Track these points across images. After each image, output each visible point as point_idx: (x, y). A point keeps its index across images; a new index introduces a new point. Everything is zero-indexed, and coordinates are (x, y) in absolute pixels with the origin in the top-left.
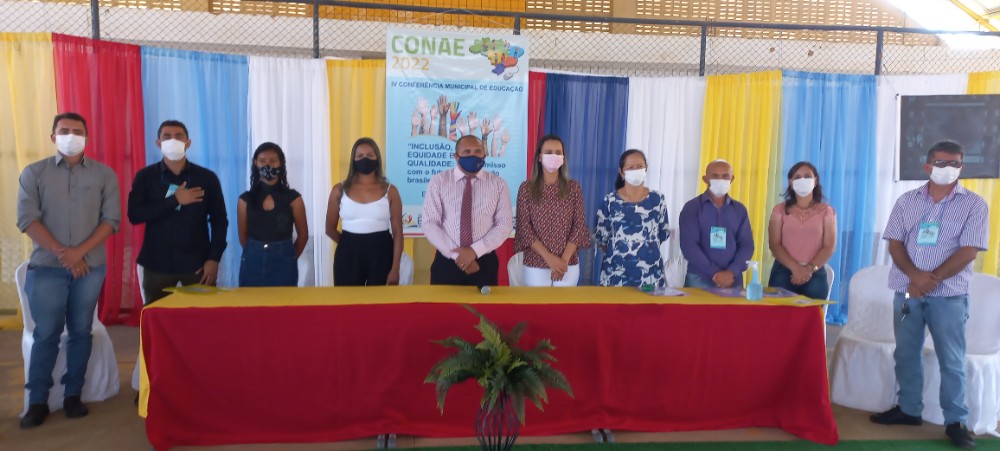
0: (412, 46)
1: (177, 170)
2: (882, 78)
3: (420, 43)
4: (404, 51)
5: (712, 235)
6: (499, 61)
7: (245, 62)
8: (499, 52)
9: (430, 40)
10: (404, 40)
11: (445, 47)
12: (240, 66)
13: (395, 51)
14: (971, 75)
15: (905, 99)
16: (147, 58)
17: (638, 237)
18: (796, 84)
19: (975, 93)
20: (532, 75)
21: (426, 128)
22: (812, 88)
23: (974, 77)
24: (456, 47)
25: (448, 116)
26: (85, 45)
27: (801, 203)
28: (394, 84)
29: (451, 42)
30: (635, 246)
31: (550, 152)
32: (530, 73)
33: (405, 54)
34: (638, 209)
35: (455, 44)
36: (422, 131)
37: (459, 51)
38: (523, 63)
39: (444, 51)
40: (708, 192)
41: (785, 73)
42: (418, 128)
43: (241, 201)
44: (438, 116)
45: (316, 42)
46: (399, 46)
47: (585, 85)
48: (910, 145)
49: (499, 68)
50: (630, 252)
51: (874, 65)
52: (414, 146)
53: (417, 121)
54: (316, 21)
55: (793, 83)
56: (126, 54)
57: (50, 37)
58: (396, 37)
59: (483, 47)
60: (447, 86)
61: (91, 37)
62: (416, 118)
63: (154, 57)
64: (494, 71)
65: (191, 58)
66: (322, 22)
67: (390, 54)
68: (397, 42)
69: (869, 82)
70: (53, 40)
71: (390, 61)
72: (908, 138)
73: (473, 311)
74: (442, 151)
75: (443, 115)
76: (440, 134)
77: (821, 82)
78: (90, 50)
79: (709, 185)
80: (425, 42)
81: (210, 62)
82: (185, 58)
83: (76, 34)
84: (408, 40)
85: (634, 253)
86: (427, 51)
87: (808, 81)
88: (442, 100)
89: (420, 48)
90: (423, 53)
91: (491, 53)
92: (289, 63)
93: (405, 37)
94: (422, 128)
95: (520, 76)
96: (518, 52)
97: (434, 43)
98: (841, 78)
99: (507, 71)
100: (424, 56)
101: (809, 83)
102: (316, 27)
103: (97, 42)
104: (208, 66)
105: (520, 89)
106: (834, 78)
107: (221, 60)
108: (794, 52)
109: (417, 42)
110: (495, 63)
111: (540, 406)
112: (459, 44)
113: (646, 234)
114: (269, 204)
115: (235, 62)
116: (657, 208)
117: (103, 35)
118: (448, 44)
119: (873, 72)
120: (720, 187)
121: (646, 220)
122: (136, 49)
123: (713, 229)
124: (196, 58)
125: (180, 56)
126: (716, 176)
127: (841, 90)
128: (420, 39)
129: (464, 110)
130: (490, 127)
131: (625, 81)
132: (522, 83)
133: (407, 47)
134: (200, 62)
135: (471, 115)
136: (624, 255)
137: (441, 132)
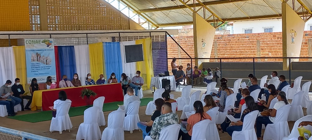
0: (30, 42)
2: (121, 42)
4: (28, 43)
6: (48, 44)
13: (26, 43)
15: (125, 46)
22: (108, 45)
24: (39, 42)
25: (39, 57)
32: (55, 46)
36: (33, 61)
38: (53, 44)
47: (65, 48)
49: (48, 46)
52: (32, 64)
53: (32, 58)
59: (44, 42)
60: (38, 50)
71: (26, 46)
74: (38, 64)
75: (37, 57)
80: (33, 41)
88: (37, 53)
95: (52, 47)
96: (51, 42)
99: (50, 46)
100: (33, 44)
105: (53, 50)
119: (119, 41)
130: (47, 58)
131: (73, 46)
135: (43, 56)
137: (37, 60)
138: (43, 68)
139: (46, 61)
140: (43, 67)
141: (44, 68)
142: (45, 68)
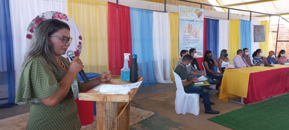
2: (251, 22)
8: (199, 13)
10: (183, 9)
14: (261, 21)
15: (254, 26)
19: (262, 25)
28: (181, 20)
33: (183, 12)
36: (185, 32)
37: (192, 12)
41: (240, 20)
44: (188, 28)
47: (212, 20)
52: (184, 36)
56: (126, 9)
59: (196, 11)
60: (190, 21)
61: (116, 3)
63: (133, 10)
64: (198, 17)
68: (181, 9)
70: (108, 4)
71: (180, 14)
72: (254, 34)
74: (189, 37)
76: (188, 33)
82: (139, 11)
87: (243, 21)
88: (189, 24)
91: (197, 13)
92: (161, 14)
96: (202, 13)
100: (186, 13)
104: (144, 13)
106: (246, 21)
108: (240, 15)
110: (198, 15)
115: (150, 13)
117: (119, 3)
118: (190, 10)
119: (249, 20)
124: (142, 11)
129: (193, 27)
131: (218, 20)
132: (203, 20)
139: (196, 33)
141: (194, 41)
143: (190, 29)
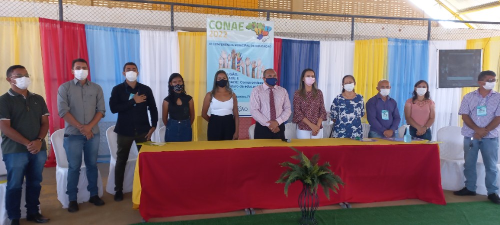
0: (219, 26)
1: (133, 86)
2: (431, 42)
3: (223, 23)
4: (215, 28)
5: (382, 113)
6: (260, 33)
7: (138, 33)
8: (260, 28)
9: (228, 22)
10: (215, 23)
11: (234, 26)
12: (135, 35)
13: (211, 28)
14: (468, 41)
15: (440, 51)
16: (88, 31)
17: (352, 115)
18: (394, 44)
19: (469, 49)
20: (275, 40)
21: (226, 65)
22: (401, 46)
23: (469, 42)
24: (240, 26)
25: (236, 59)
26: (56, 24)
27: (419, 99)
28: (211, 44)
29: (238, 24)
30: (351, 119)
31: (309, 77)
32: (275, 39)
33: (216, 29)
34: (352, 103)
35: (240, 25)
36: (224, 67)
37: (241, 28)
38: (271, 34)
39: (234, 28)
40: (379, 94)
41: (389, 39)
42: (222, 65)
43: (165, 101)
44: (232, 59)
45: (172, 23)
46: (213, 26)
47: (299, 45)
48: (443, 72)
49: (260, 37)
50: (349, 122)
51: (427, 36)
53: (222, 62)
54: (172, 13)
55: (393, 44)
56: (77, 28)
57: (38, 20)
58: (212, 21)
59: (252, 27)
60: (236, 45)
61: (58, 19)
62: (221, 61)
63: (91, 30)
64: (258, 38)
65: (110, 31)
66: (175, 13)
67: (208, 29)
68: (212, 24)
69: (425, 43)
70: (39, 21)
71: (208, 32)
72: (442, 69)
73: (295, 150)
74: (233, 76)
75: (234, 59)
76: (232, 68)
77: (405, 43)
78: (58, 26)
79: (380, 91)
80: (225, 23)
81: (120, 33)
82: (107, 31)
83: (51, 18)
84: (217, 23)
85: (351, 122)
86: (226, 27)
87: (399, 43)
88: (233, 52)
89: (223, 27)
90: (224, 29)
91: (256, 29)
92: (159, 33)
93: (216, 21)
94: (224, 65)
95: (270, 41)
96: (269, 29)
97: (229, 24)
98: (414, 42)
99: (264, 37)
100: (225, 31)
101: (400, 44)
102: (172, 16)
103: (62, 22)
104: (119, 35)
105: (270, 47)
106: (410, 42)
107: (126, 32)
108: (392, 29)
109: (221, 24)
110: (258, 34)
111: (335, 191)
112: (241, 25)
113: (356, 114)
114: (179, 102)
115: (132, 33)
116: (360, 102)
117: (64, 19)
118: (236, 25)
119: (426, 39)
120: (385, 92)
121: (356, 108)
122: (82, 26)
123: (383, 111)
124: (113, 31)
125: (105, 30)
126: (383, 87)
127: (413, 47)
128: (223, 22)
129: (244, 56)
130: (256, 65)
131: (318, 43)
132: (271, 44)
133: (216, 26)
134: (115, 33)
135: (247, 59)
136: (345, 123)
137: (233, 67)
138: (244, 85)
139: (253, 70)
140: (244, 83)
141: (247, 85)
142: (250, 85)
143: (236, 61)
